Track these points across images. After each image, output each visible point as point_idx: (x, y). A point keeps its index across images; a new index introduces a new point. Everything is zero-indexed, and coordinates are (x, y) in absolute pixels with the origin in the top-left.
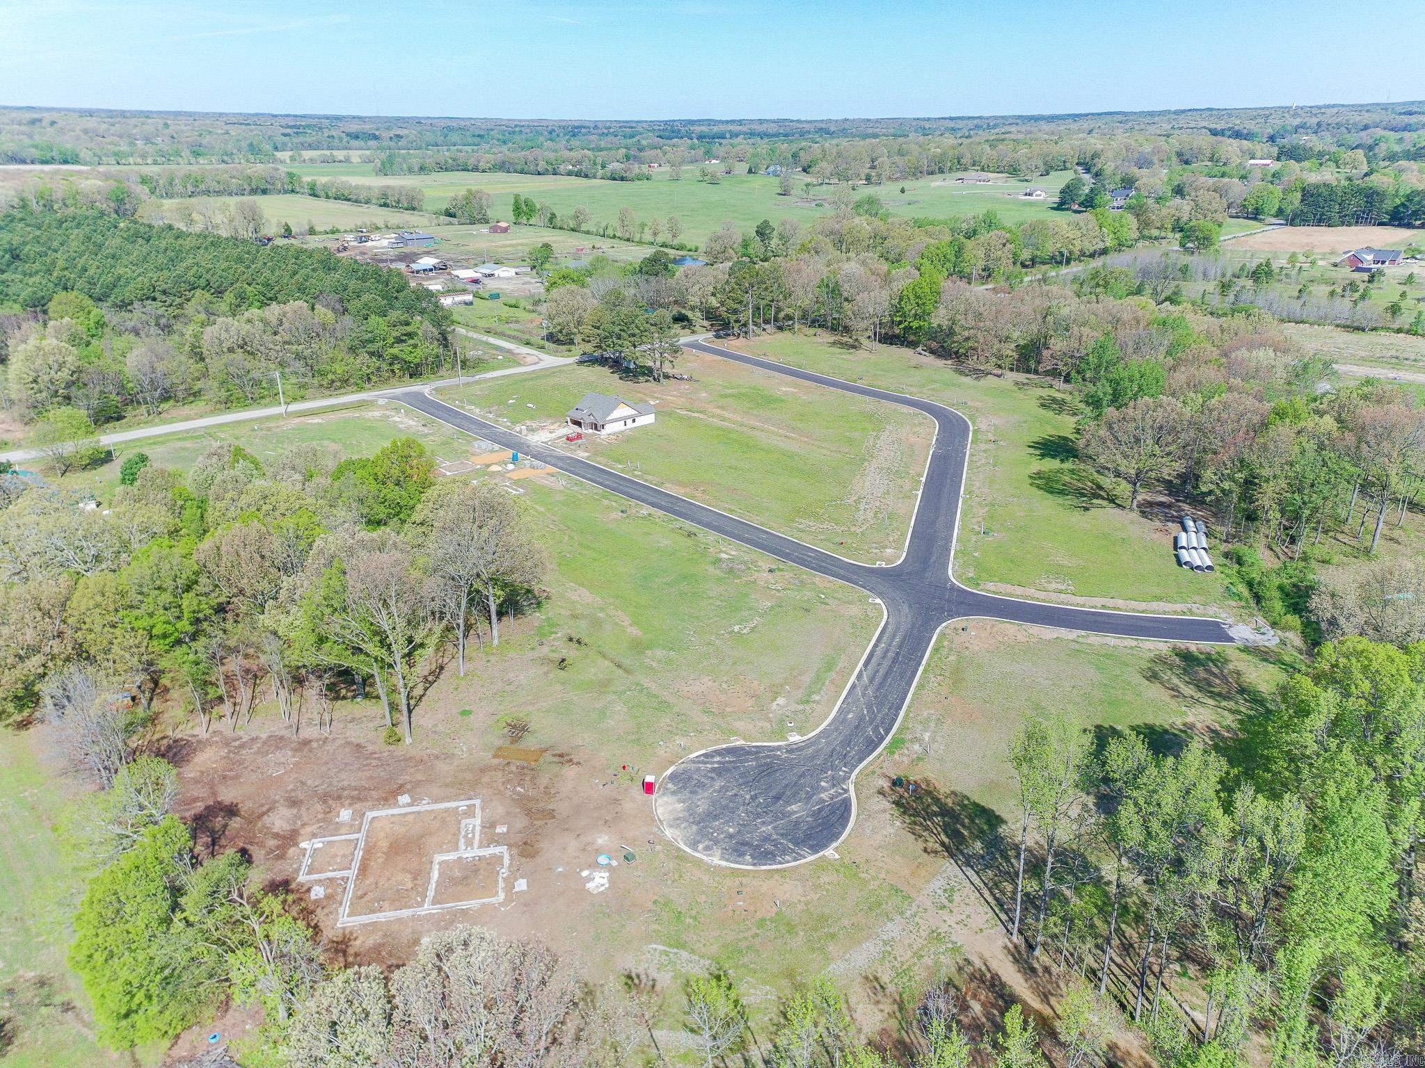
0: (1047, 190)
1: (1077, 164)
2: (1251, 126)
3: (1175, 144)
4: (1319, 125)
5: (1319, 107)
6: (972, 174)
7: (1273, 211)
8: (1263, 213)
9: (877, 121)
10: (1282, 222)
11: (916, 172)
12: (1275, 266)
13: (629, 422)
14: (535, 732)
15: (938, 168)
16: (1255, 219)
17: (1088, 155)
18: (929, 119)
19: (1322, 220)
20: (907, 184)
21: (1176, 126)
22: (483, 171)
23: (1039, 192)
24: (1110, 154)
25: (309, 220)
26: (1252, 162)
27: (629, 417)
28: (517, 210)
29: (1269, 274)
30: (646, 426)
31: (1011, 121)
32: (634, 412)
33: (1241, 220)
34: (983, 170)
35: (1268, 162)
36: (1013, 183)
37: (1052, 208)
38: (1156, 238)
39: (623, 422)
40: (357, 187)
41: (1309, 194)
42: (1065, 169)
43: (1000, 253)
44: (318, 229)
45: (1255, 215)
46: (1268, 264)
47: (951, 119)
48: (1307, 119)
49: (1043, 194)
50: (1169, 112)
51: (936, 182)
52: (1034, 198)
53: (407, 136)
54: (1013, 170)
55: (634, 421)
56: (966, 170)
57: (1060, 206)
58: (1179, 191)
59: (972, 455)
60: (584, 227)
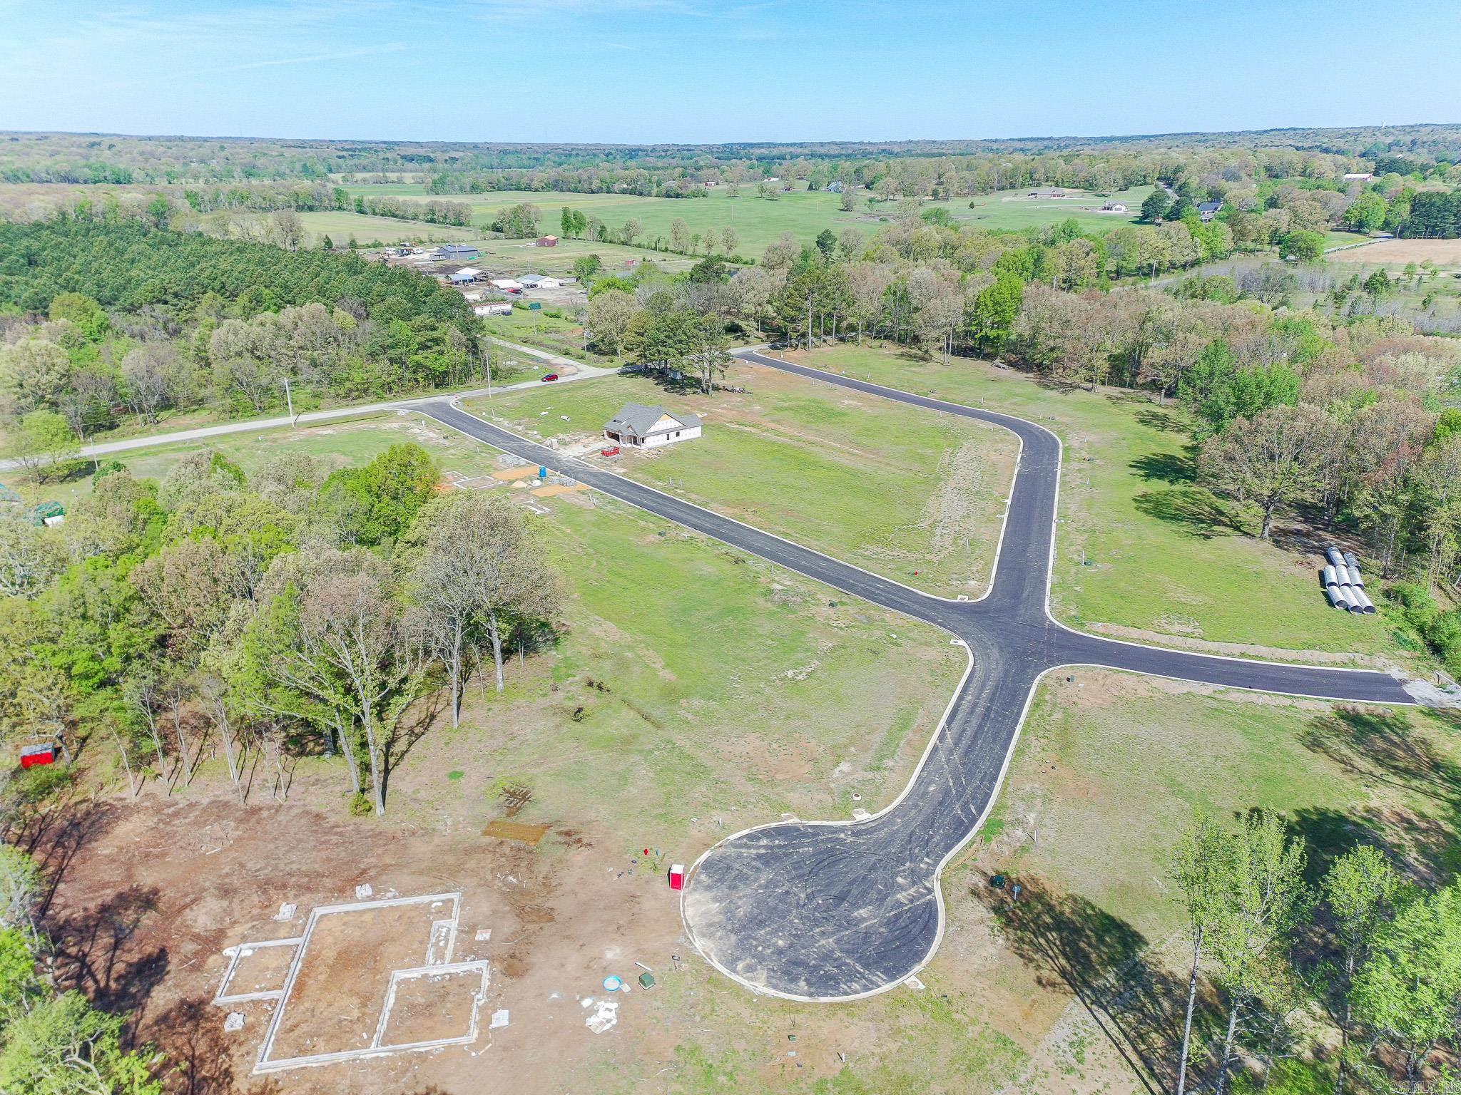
0: (1128, 204)
1: (1158, 179)
2: (1341, 144)
3: (1264, 158)
4: (1414, 142)
5: (1412, 127)
6: (1045, 190)
7: (1380, 223)
8: (1367, 225)
9: (943, 143)
10: (1389, 235)
11: (986, 188)
12: (1391, 276)
13: (673, 435)
14: (538, 802)
15: (1009, 183)
16: (1359, 232)
17: (1171, 169)
18: (996, 141)
19: (1434, 232)
20: (977, 200)
21: (1259, 144)
22: (537, 190)
23: (1118, 206)
24: (1194, 168)
25: (351, 234)
26: (1348, 176)
27: (672, 430)
28: (566, 224)
29: (1386, 284)
30: (691, 440)
31: (1083, 142)
32: (678, 424)
33: (1343, 233)
34: (1057, 185)
35: (1366, 176)
36: (1090, 198)
37: (1133, 222)
38: (1252, 251)
39: (665, 436)
40: (404, 203)
41: (1419, 205)
42: (1146, 184)
43: (1083, 262)
44: (359, 243)
45: (1359, 227)
46: (1382, 274)
47: (1019, 140)
48: (1400, 138)
49: (1124, 208)
50: (1250, 132)
51: (1007, 198)
52: (1113, 211)
53: (463, 158)
54: (1090, 185)
55: (678, 434)
56: (1039, 185)
57: (1143, 220)
58: (1272, 203)
59: (1064, 475)
60: (636, 240)
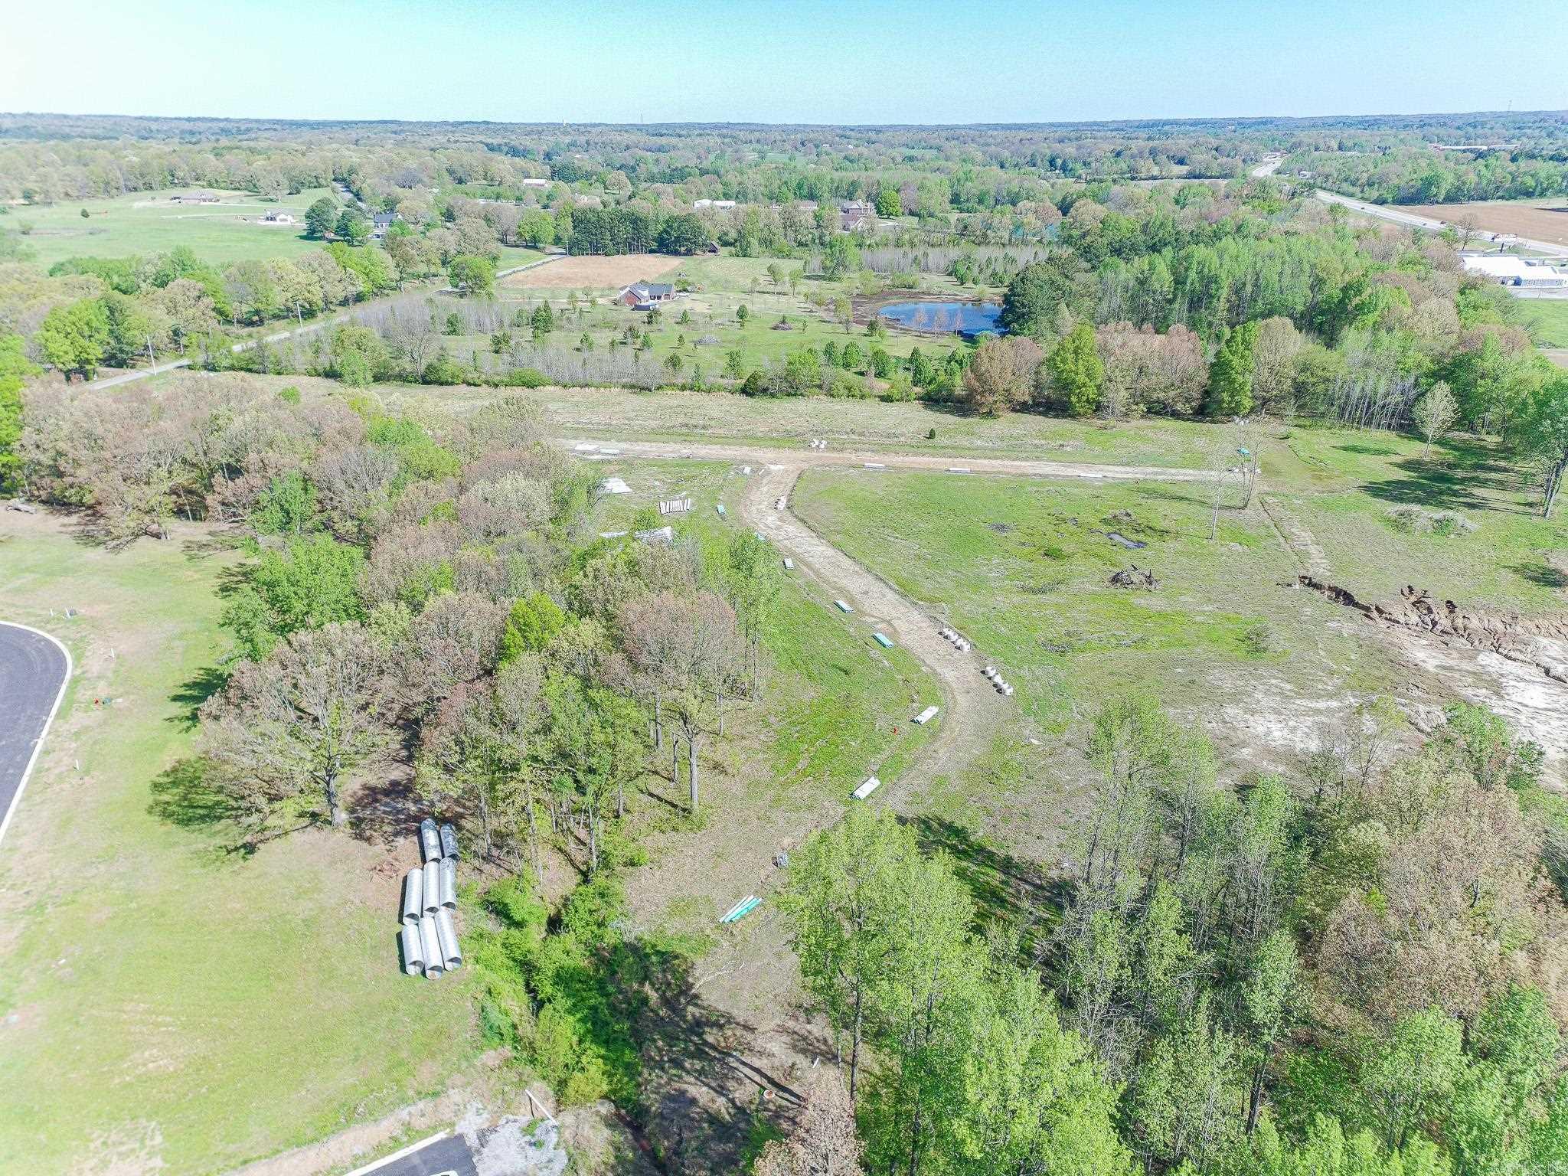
0: (291, 215)
1: (335, 180)
2: (528, 142)
3: (443, 159)
6: (195, 191)
7: (550, 239)
8: (540, 241)
10: (561, 251)
11: (108, 188)
12: (555, 309)
15: (141, 182)
16: (534, 248)
17: (345, 170)
19: (597, 249)
20: (93, 205)
23: (282, 216)
24: (368, 169)
26: (527, 181)
29: (548, 321)
33: (520, 250)
34: (210, 185)
35: (542, 181)
36: (253, 203)
37: (302, 237)
38: (426, 276)
41: (579, 221)
42: (320, 186)
45: (533, 244)
46: (547, 308)
48: (577, 137)
49: (290, 218)
51: (141, 203)
52: (278, 223)
54: (251, 186)
56: (186, 185)
57: (311, 235)
58: (449, 216)
